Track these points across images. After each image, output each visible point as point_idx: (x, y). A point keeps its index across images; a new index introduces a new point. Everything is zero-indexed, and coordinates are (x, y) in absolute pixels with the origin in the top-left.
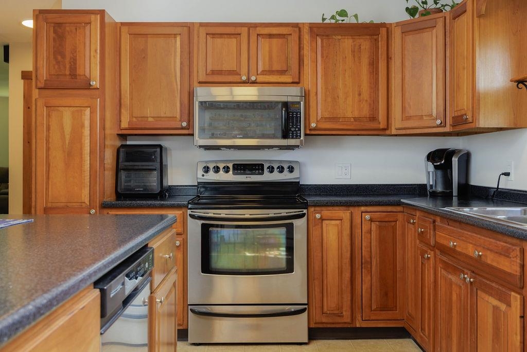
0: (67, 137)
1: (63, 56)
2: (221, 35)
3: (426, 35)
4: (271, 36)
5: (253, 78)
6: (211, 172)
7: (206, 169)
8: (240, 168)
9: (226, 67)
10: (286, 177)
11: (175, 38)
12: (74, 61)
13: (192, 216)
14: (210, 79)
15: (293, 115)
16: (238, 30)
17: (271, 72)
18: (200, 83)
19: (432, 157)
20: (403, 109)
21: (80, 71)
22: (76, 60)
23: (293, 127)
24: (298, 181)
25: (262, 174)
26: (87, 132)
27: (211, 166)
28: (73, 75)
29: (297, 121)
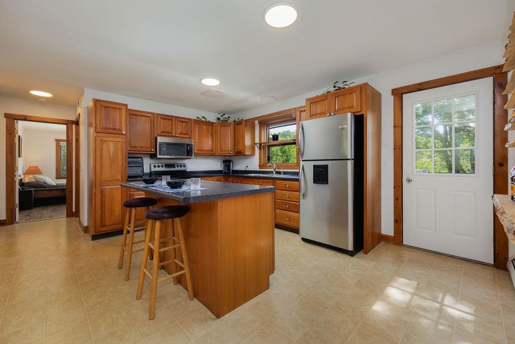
2: (165, 119)
3: (228, 128)
4: (182, 122)
5: (177, 135)
6: (157, 167)
7: (155, 166)
8: (167, 166)
9: (167, 131)
10: (182, 169)
16: (171, 118)
17: (182, 134)
18: (159, 135)
19: (224, 162)
20: (221, 148)
24: (186, 170)
25: (175, 168)
27: (157, 165)
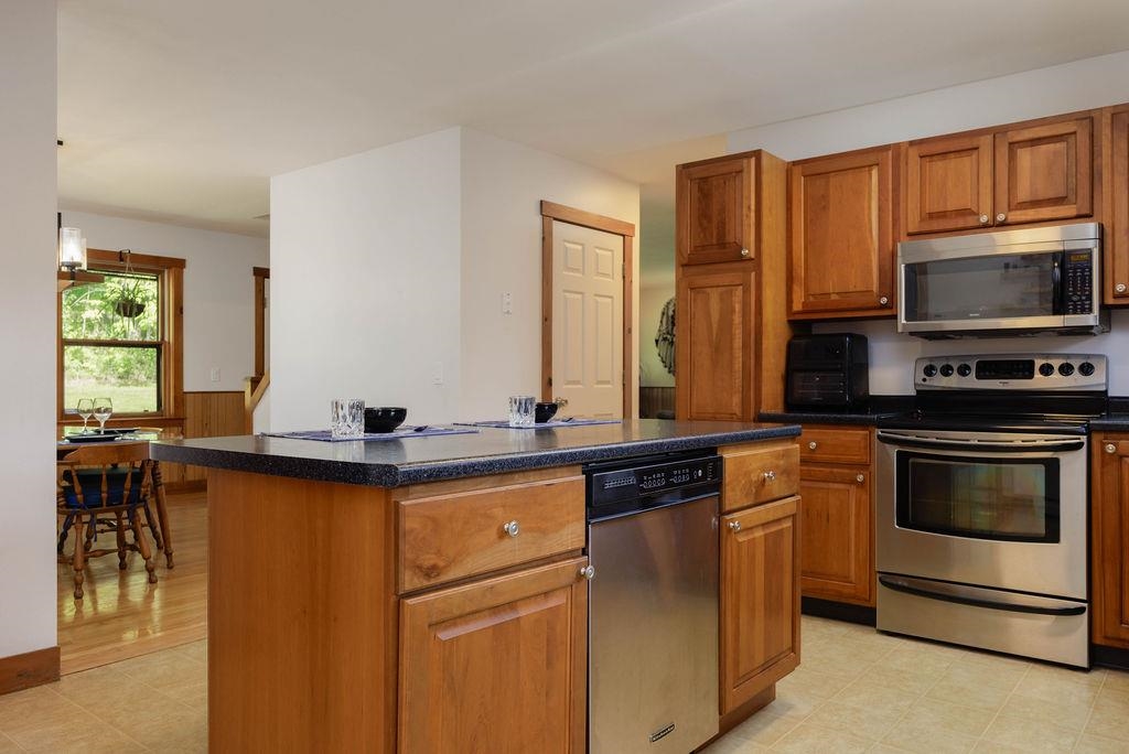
0: (715, 326)
1: (710, 221)
2: (944, 156)
4: (1034, 143)
5: (1001, 217)
6: (938, 375)
7: (929, 371)
9: (952, 205)
10: (1078, 382)
11: (870, 171)
12: (722, 225)
13: (883, 439)
14: (926, 228)
15: (1075, 273)
16: (975, 142)
17: (1034, 204)
18: (909, 235)
21: (730, 238)
22: (724, 224)
23: (1075, 294)
24: (1103, 389)
25: (1031, 376)
26: (737, 319)
27: (939, 365)
28: (722, 244)
29: (1083, 283)
